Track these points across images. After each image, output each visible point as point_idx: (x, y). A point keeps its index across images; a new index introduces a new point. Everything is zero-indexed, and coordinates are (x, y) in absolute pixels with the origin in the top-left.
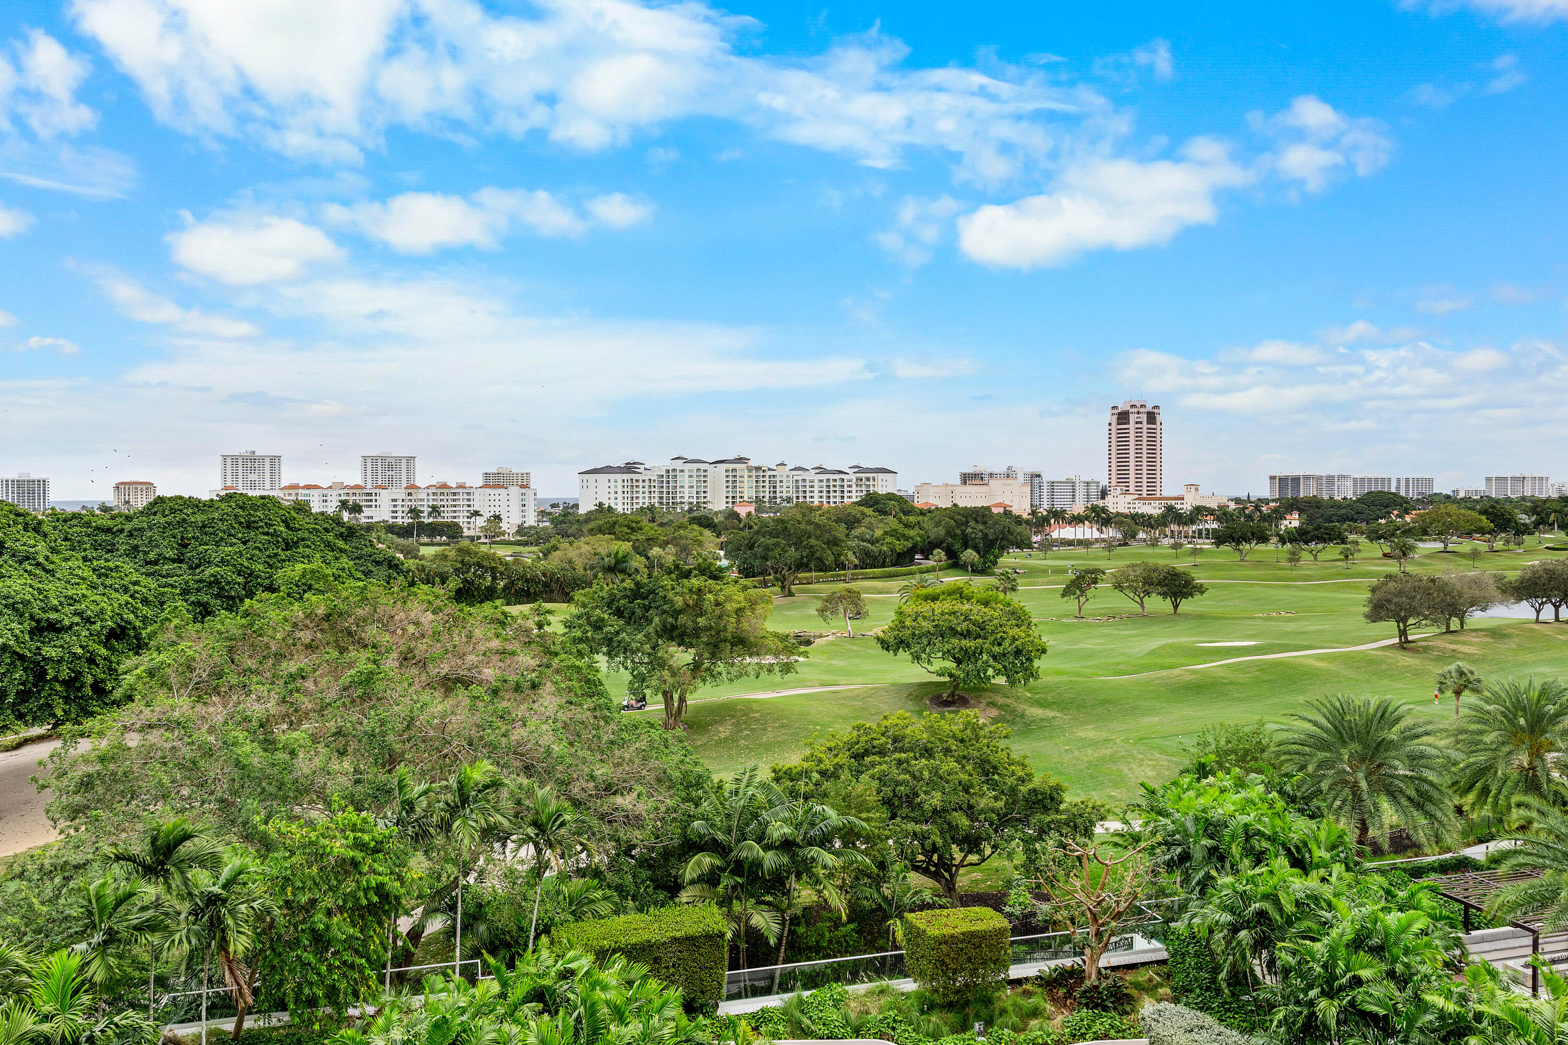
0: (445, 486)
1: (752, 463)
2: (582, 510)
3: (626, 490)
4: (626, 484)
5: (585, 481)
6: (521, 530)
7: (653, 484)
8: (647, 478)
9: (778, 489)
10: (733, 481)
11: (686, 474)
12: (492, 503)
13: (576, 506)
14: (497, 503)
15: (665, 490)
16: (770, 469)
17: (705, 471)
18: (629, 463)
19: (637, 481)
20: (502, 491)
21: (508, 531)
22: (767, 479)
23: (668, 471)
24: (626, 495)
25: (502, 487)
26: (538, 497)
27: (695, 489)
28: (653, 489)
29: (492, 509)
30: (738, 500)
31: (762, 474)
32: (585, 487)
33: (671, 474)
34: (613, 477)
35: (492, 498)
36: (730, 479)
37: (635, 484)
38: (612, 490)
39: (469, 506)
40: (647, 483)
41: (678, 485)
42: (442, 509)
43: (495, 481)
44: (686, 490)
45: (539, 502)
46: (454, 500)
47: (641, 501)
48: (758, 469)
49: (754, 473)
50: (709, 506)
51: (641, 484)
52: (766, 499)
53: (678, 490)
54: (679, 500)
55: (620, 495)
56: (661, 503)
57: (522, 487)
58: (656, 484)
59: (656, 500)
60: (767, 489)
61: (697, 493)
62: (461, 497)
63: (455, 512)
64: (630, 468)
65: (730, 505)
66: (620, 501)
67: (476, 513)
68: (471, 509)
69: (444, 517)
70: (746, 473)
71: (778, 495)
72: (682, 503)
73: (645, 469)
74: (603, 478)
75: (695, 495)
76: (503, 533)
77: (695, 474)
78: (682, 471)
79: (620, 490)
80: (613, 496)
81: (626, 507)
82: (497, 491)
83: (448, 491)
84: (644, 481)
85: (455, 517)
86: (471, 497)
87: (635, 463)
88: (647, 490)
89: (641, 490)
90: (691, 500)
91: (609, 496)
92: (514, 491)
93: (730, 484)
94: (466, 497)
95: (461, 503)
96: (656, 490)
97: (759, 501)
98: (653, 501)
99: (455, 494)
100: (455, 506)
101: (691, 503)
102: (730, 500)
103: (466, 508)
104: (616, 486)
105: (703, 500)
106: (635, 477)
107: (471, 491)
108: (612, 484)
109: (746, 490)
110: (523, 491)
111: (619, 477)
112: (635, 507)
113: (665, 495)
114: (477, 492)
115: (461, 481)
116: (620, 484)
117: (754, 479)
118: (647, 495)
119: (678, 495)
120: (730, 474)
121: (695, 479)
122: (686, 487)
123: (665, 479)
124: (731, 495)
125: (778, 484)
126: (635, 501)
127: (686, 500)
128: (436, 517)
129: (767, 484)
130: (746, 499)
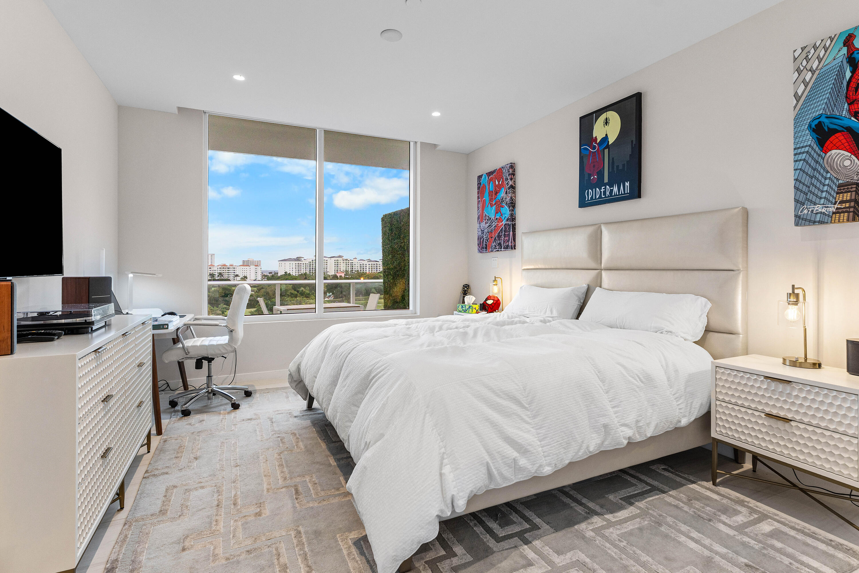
0: (225, 265)
1: (344, 258)
2: (279, 275)
3: (296, 267)
4: (296, 265)
5: (281, 264)
7: (307, 265)
8: (304, 263)
9: (354, 267)
10: (337, 264)
16: (351, 260)
19: (301, 264)
22: (350, 264)
24: (296, 269)
26: (262, 270)
31: (348, 262)
32: (281, 266)
34: (291, 262)
38: (291, 267)
39: (234, 273)
40: (304, 265)
42: (223, 274)
46: (228, 271)
48: (346, 260)
49: (345, 261)
50: (328, 273)
52: (349, 271)
55: (294, 269)
57: (256, 266)
58: (308, 265)
60: (350, 267)
62: (231, 269)
63: (228, 275)
64: (298, 259)
65: (336, 273)
66: (294, 271)
67: (237, 276)
68: (235, 274)
69: (224, 277)
70: (342, 262)
71: (354, 269)
73: (304, 260)
74: (287, 263)
79: (294, 267)
80: (291, 269)
81: (296, 273)
83: (226, 267)
85: (228, 277)
88: (304, 267)
94: (233, 269)
95: (231, 272)
96: (308, 267)
97: (347, 271)
98: (307, 271)
99: (228, 268)
100: (228, 273)
103: (233, 274)
104: (292, 266)
105: (326, 271)
107: (235, 267)
108: (291, 265)
109: (342, 267)
111: (294, 262)
112: (300, 273)
113: (311, 269)
115: (231, 263)
116: (294, 265)
117: (345, 263)
118: (304, 269)
125: (354, 266)
126: (300, 271)
128: (221, 277)
129: (350, 265)
130: (342, 271)
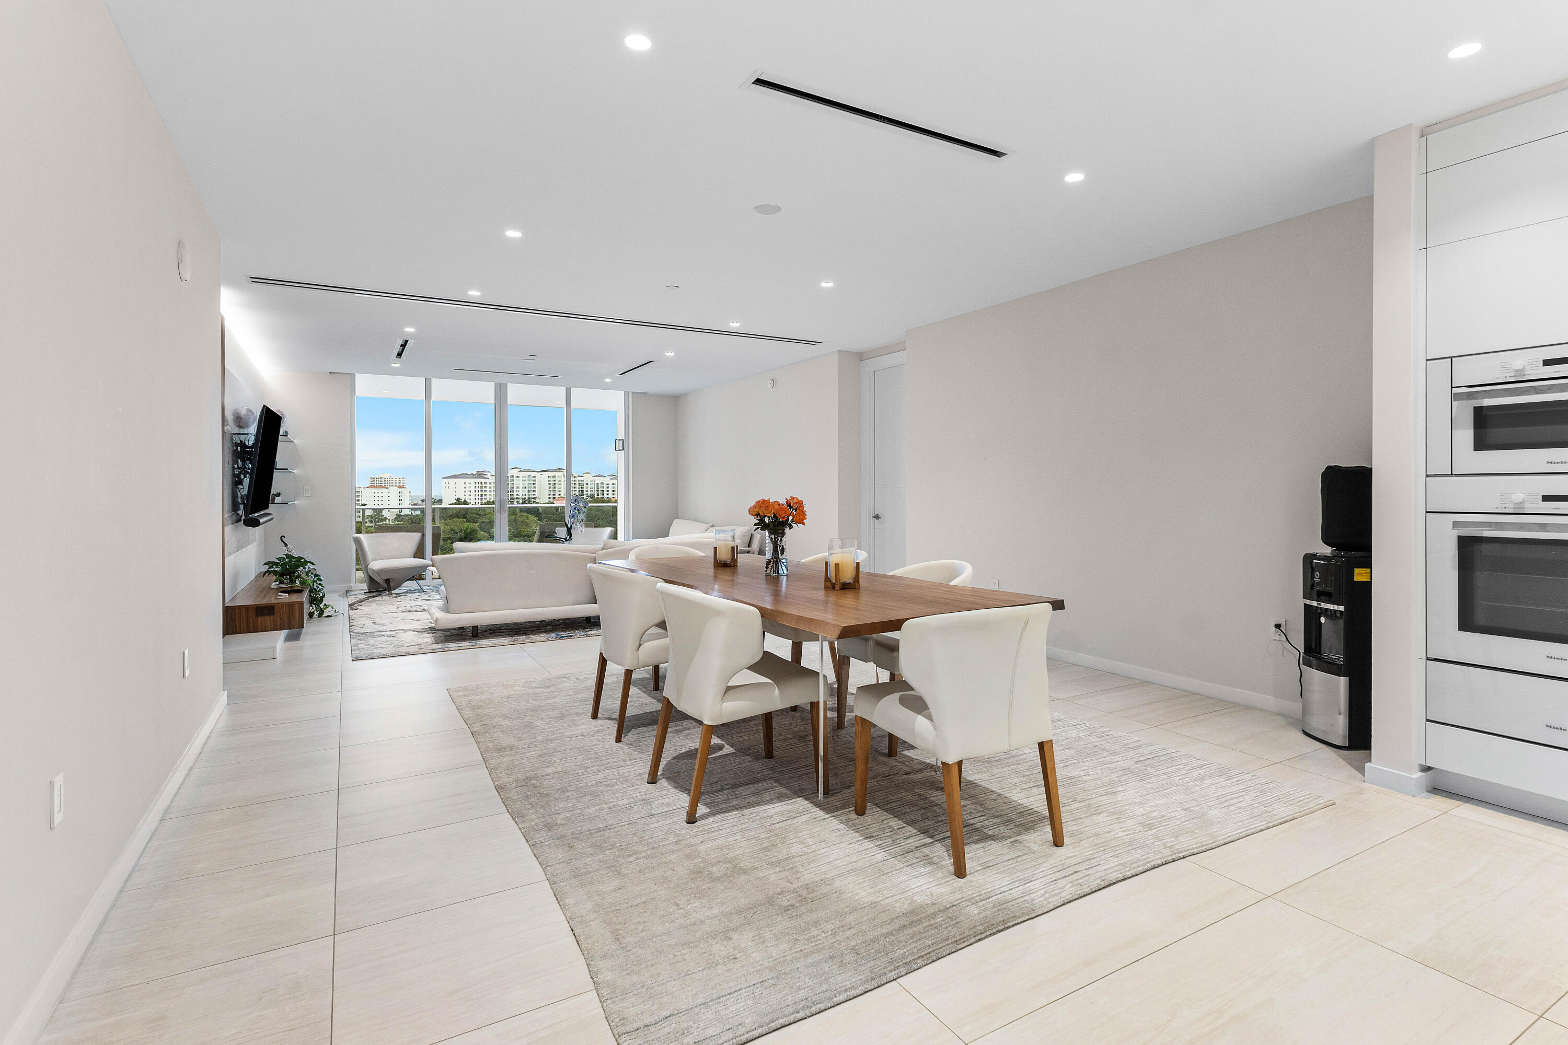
6: (399, 517)
11: (521, 479)
12: (376, 499)
13: (440, 501)
14: (380, 499)
17: (534, 477)
18: (480, 472)
20: (384, 490)
21: (389, 518)
25: (384, 487)
27: (527, 489)
29: (376, 503)
30: (557, 496)
35: (376, 495)
36: (552, 482)
37: (484, 485)
41: (515, 486)
43: (378, 484)
44: (521, 489)
45: (412, 498)
47: (488, 497)
51: (488, 485)
53: (515, 489)
54: (515, 497)
61: (529, 492)
72: (517, 498)
75: (527, 493)
76: (385, 519)
77: (527, 479)
78: (518, 477)
82: (380, 490)
84: (490, 483)
86: (360, 495)
87: (484, 472)
89: (488, 489)
90: (523, 497)
91: (465, 494)
92: (394, 490)
93: (552, 486)
101: (524, 499)
102: (552, 496)
106: (484, 480)
110: (401, 490)
114: (365, 491)
119: (515, 493)
120: (552, 479)
121: (527, 482)
122: (521, 488)
124: (552, 493)
127: (521, 496)
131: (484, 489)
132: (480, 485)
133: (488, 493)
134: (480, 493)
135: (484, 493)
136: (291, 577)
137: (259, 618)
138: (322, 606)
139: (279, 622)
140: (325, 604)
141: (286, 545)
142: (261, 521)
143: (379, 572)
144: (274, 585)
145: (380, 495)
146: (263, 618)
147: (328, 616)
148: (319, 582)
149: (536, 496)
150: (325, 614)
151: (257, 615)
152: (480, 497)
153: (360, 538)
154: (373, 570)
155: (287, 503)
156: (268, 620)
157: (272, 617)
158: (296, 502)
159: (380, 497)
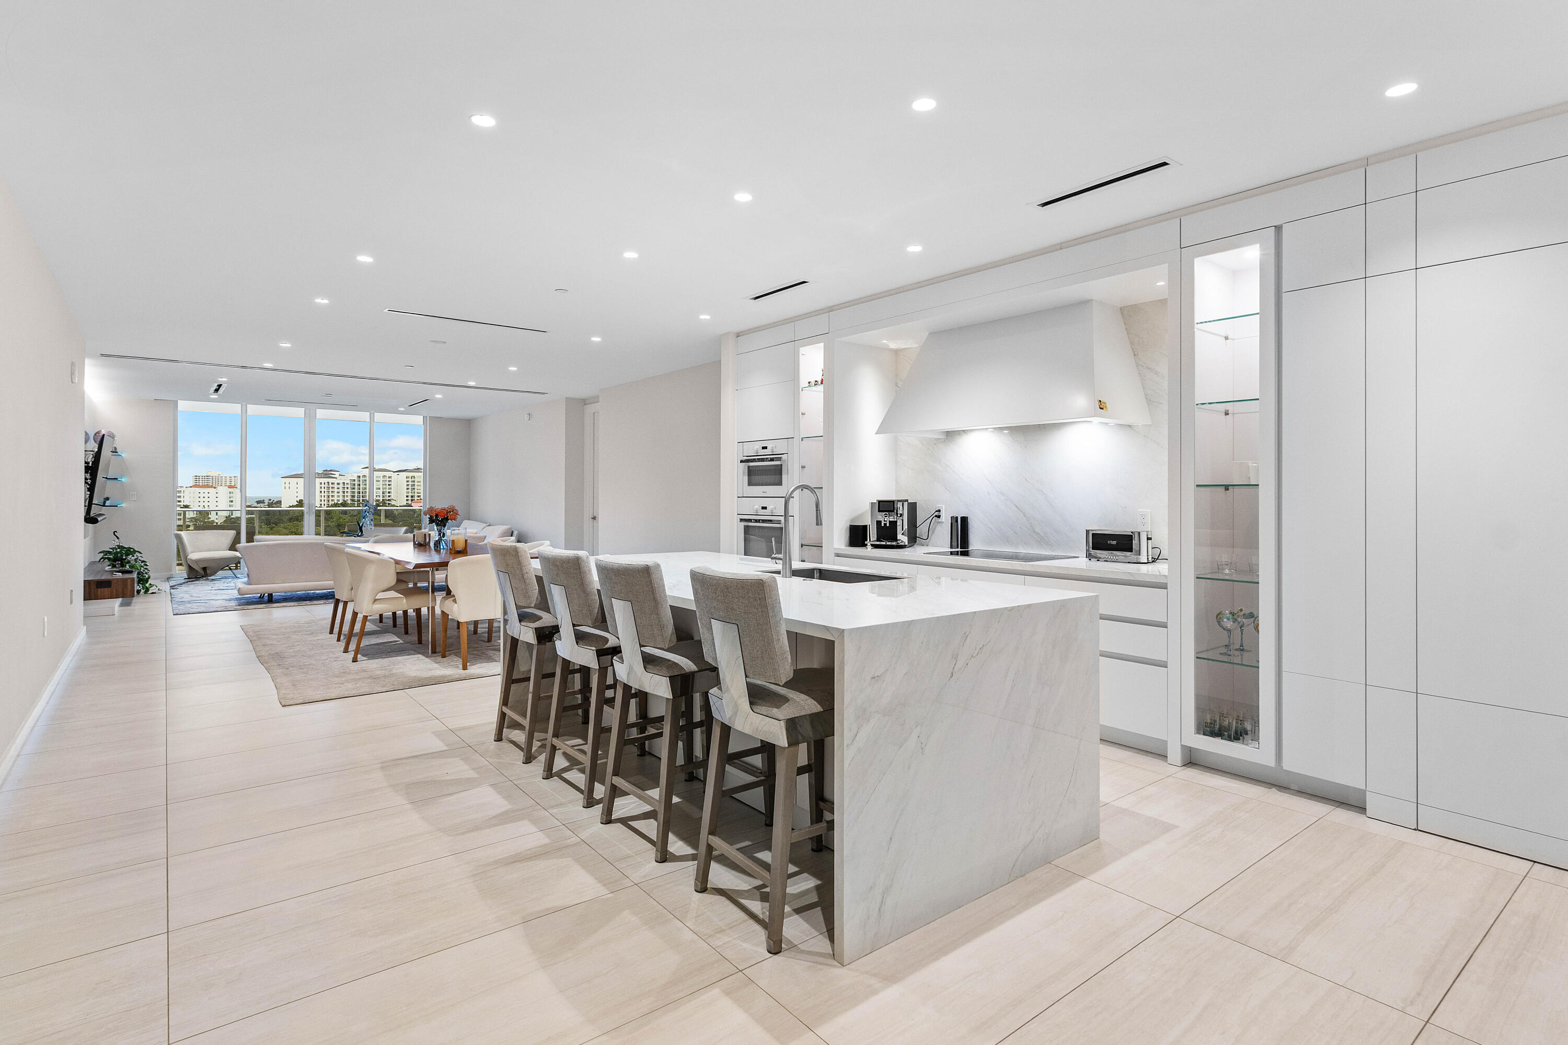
11: (374, 479)
12: (202, 500)
13: (279, 502)
14: (206, 500)
15: (356, 491)
17: (390, 477)
18: (326, 471)
20: (211, 490)
23: (359, 477)
25: (212, 487)
27: (381, 490)
28: (346, 490)
29: (202, 504)
30: (416, 498)
33: (361, 479)
35: (202, 495)
36: (410, 483)
37: (331, 486)
41: (367, 487)
43: (204, 483)
44: (374, 491)
47: (336, 499)
51: (336, 486)
53: (368, 490)
56: (353, 500)
59: (349, 498)
61: (383, 493)
75: (381, 495)
77: (381, 479)
78: (370, 477)
82: (207, 490)
84: (338, 484)
86: (182, 495)
87: (331, 471)
89: (336, 490)
90: (377, 498)
91: (309, 495)
92: (223, 491)
93: (410, 487)
102: (410, 498)
106: (331, 480)
110: (231, 490)
114: (188, 491)
120: (410, 480)
121: (381, 483)
122: (374, 489)
123: (356, 483)
124: (410, 495)
131: (331, 490)
132: (326, 485)
133: (336, 494)
134: (326, 494)
135: (331, 494)
136: (122, 563)
137: (99, 590)
138: (147, 585)
139: (115, 594)
140: (150, 584)
141: (118, 538)
142: (99, 519)
143: (197, 561)
144: (107, 568)
145: (206, 495)
146: (102, 589)
147: (153, 593)
148: (145, 567)
149: (392, 497)
150: (150, 592)
151: (97, 587)
152: (326, 499)
153: (181, 534)
154: (192, 560)
155: (117, 506)
156: (106, 591)
157: (109, 589)
158: (123, 505)
159: (206, 497)
